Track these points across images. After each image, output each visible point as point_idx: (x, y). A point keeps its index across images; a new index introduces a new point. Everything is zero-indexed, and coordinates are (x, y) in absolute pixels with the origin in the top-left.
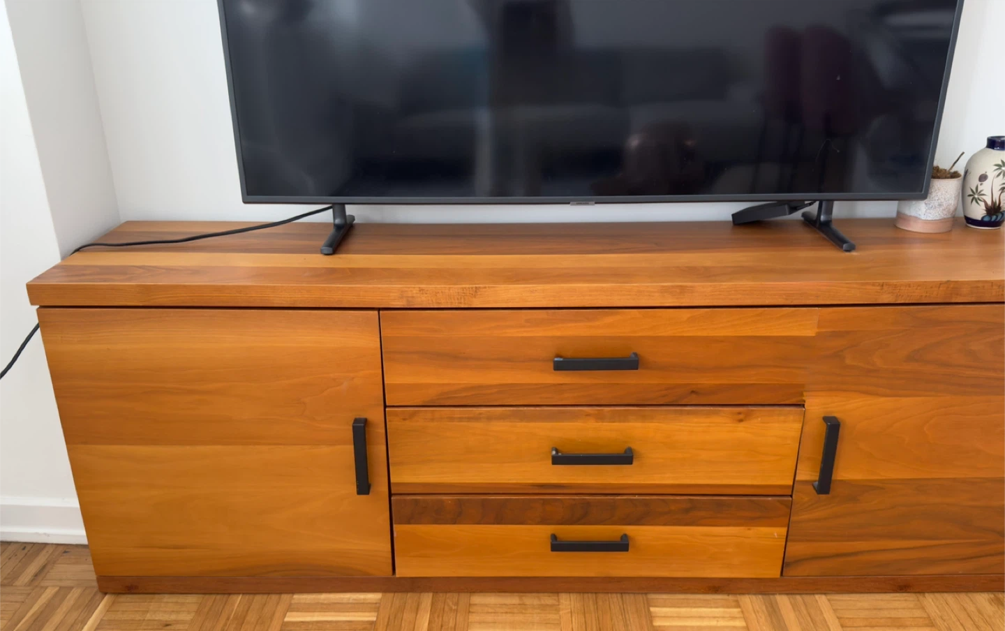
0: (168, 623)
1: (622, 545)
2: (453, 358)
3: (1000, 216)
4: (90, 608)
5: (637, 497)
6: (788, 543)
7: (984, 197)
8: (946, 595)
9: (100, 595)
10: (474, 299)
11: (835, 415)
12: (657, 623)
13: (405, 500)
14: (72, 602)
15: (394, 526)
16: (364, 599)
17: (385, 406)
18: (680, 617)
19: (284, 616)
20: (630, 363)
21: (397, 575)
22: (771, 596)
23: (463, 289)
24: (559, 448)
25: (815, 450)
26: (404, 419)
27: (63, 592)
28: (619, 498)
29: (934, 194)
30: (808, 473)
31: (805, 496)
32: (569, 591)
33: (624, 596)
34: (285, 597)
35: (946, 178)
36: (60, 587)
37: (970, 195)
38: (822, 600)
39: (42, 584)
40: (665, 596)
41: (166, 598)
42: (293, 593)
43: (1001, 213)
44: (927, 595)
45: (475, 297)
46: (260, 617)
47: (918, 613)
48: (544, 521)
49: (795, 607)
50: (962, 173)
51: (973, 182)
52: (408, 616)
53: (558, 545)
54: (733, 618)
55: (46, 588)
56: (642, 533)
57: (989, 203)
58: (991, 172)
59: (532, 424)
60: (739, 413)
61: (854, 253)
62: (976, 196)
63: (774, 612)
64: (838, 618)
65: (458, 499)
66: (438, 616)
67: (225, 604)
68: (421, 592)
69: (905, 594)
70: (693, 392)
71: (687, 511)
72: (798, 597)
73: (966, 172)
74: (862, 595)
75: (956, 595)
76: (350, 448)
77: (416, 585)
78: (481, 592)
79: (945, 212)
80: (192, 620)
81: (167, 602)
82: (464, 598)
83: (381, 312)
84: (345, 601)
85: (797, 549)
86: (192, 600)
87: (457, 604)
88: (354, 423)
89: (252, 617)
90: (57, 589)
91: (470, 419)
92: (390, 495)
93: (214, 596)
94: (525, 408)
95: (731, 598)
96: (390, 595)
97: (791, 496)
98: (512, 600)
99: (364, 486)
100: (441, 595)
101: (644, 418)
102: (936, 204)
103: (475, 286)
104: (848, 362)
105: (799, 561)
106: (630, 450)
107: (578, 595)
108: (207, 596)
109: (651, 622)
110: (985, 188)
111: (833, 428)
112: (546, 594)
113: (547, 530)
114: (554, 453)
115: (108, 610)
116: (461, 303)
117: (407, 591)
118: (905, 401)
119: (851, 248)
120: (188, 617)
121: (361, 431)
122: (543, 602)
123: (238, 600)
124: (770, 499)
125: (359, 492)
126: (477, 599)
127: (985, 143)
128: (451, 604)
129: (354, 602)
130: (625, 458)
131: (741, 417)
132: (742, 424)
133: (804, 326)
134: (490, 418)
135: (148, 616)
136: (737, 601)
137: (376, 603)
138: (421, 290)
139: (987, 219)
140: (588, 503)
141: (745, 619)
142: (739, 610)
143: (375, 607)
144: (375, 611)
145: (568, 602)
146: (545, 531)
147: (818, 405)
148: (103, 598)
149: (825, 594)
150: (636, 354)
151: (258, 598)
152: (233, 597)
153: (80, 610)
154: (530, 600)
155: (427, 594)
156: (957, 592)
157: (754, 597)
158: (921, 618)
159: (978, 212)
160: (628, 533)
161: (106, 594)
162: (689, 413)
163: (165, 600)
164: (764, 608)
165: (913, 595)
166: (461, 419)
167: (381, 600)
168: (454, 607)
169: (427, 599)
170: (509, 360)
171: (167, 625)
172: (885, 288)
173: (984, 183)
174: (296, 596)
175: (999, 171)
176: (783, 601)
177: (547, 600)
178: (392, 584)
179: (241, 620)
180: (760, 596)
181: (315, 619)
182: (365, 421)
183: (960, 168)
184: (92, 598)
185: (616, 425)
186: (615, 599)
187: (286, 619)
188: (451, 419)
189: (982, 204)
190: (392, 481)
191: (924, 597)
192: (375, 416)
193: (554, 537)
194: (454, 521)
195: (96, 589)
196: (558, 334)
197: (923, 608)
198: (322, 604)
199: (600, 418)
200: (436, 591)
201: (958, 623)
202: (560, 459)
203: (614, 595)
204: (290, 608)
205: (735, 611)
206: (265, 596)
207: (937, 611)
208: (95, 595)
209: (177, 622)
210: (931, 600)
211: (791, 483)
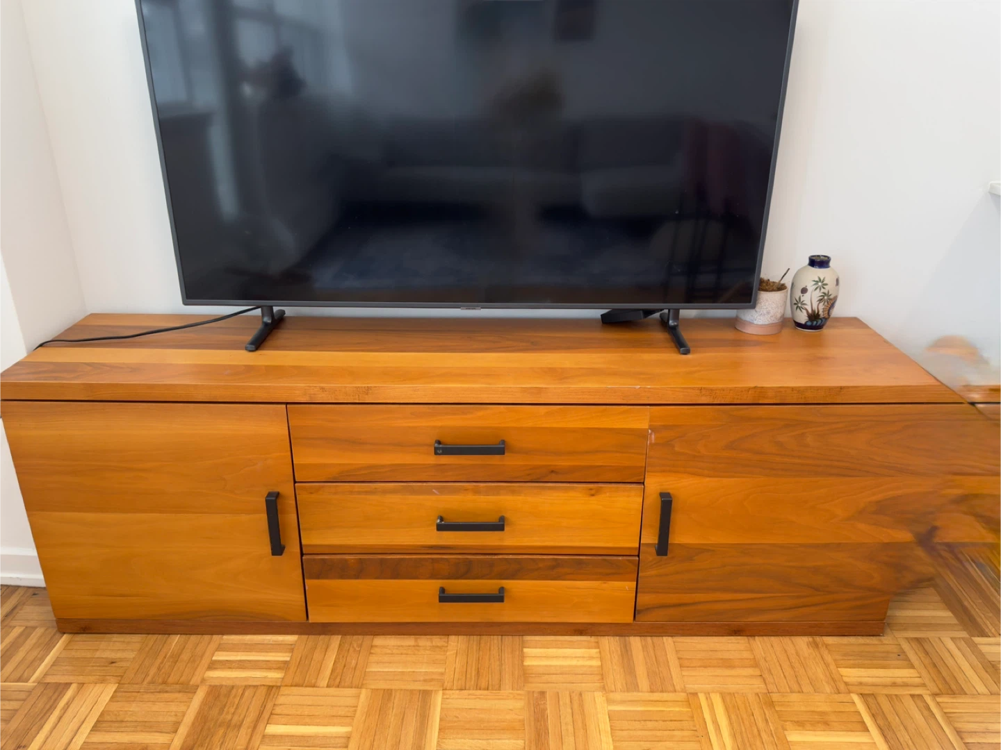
0: (114, 661)
1: (498, 597)
2: (353, 443)
3: (820, 322)
4: (49, 646)
5: (511, 557)
6: (638, 595)
7: (806, 306)
8: (773, 638)
9: (58, 635)
10: (366, 396)
11: (669, 491)
12: (527, 663)
13: (314, 560)
14: (34, 641)
15: (306, 581)
16: (282, 641)
17: (295, 482)
18: (547, 657)
19: (213, 655)
20: (499, 449)
21: (310, 621)
22: (627, 638)
23: (357, 388)
24: (444, 515)
25: (654, 518)
26: (311, 493)
27: (28, 632)
28: (496, 557)
29: (763, 304)
30: (651, 538)
31: (649, 556)
32: (457, 634)
33: (504, 637)
34: (216, 637)
35: (773, 290)
36: (26, 627)
37: (795, 304)
38: (668, 641)
39: (11, 624)
40: (537, 638)
41: (116, 637)
42: (223, 634)
43: (821, 319)
44: (756, 638)
45: (367, 394)
46: (192, 656)
47: (746, 655)
48: (434, 576)
49: (644, 648)
50: (789, 286)
51: (798, 294)
52: (317, 656)
53: (445, 597)
54: (591, 658)
55: (15, 627)
56: (515, 586)
57: (810, 311)
58: (810, 288)
59: (421, 497)
60: (591, 489)
61: (689, 356)
62: (800, 305)
63: (626, 652)
64: (679, 659)
65: (360, 559)
66: (343, 657)
67: (165, 643)
68: (332, 635)
69: (739, 637)
70: (552, 471)
71: (553, 568)
72: (649, 639)
73: (793, 284)
74: (702, 638)
75: (781, 638)
76: (264, 516)
77: (326, 629)
78: (383, 635)
79: (773, 319)
80: (134, 658)
81: (116, 642)
82: (368, 638)
83: (288, 406)
84: (265, 642)
85: (644, 599)
86: (136, 638)
87: (360, 646)
88: (267, 497)
89: (185, 656)
90: (22, 629)
91: (367, 493)
92: (302, 554)
93: (155, 637)
94: (414, 484)
95: (593, 639)
96: (304, 637)
97: (638, 556)
98: (409, 641)
99: (278, 548)
100: (348, 637)
101: (513, 492)
102: (765, 312)
103: (366, 385)
104: (677, 449)
105: (649, 609)
106: (502, 519)
107: (465, 637)
108: (150, 635)
109: (523, 662)
110: (806, 298)
111: (666, 503)
112: (438, 636)
113: (436, 584)
114: (439, 521)
115: (66, 647)
116: (355, 399)
117: (320, 634)
118: (725, 481)
119: (687, 352)
120: (131, 655)
121: (273, 504)
122: (434, 644)
123: (176, 639)
124: (620, 558)
125: (274, 554)
126: (379, 641)
127: (807, 261)
128: (355, 646)
129: (273, 643)
130: (498, 526)
131: (593, 492)
132: (593, 498)
133: (640, 421)
134: (385, 492)
135: (98, 654)
136: (597, 642)
137: (292, 645)
138: (322, 389)
139: (809, 324)
140: (470, 561)
141: (601, 659)
142: (598, 650)
143: (291, 648)
144: (289, 652)
145: (456, 643)
146: (433, 585)
147: (655, 484)
148: (62, 637)
149: (672, 636)
150: (503, 442)
151: (194, 638)
152: (173, 637)
153: (40, 649)
154: (424, 641)
155: (336, 636)
156: (782, 636)
157: (611, 639)
158: (747, 659)
159: (802, 318)
160: (504, 586)
161: (64, 633)
162: (550, 488)
163: (114, 639)
164: (619, 649)
165: (746, 638)
166: (359, 493)
167: (296, 641)
168: (357, 649)
169: (336, 640)
170: (400, 445)
171: (113, 663)
172: (704, 392)
173: (805, 295)
174: (225, 637)
175: (817, 286)
176: (636, 642)
177: (437, 641)
178: (308, 628)
179: (176, 658)
180: (618, 638)
181: (239, 658)
182: (278, 495)
183: (787, 281)
184: (52, 638)
185: (492, 498)
186: (496, 640)
187: (214, 658)
188: (351, 492)
189: (804, 311)
190: (304, 542)
191: (754, 639)
192: (286, 489)
193: (442, 590)
194: (357, 577)
195: (56, 629)
196: (439, 424)
197: (751, 650)
198: (246, 644)
199: (477, 492)
200: (344, 634)
201: (777, 664)
202: (444, 526)
203: (495, 637)
204: (220, 648)
205: (594, 652)
206: (199, 636)
207: (762, 653)
208: (54, 635)
209: (121, 660)
210: (759, 643)
211: (637, 546)
